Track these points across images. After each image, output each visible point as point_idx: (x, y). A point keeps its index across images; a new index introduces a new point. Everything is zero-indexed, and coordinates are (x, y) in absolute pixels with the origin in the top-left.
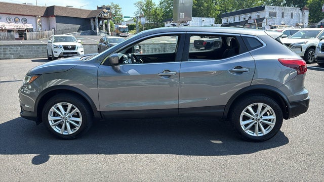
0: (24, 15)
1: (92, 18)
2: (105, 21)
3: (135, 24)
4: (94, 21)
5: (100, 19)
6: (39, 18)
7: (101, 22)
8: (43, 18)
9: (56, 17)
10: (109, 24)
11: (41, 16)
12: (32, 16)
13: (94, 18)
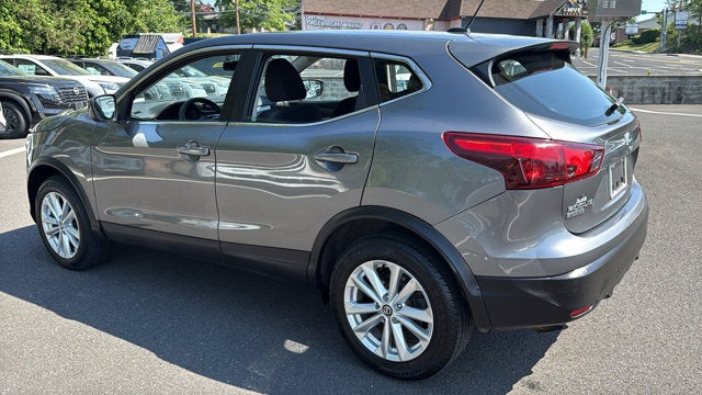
0: (403, 18)
1: (539, 18)
2: (572, 23)
3: (658, 27)
4: (545, 24)
5: (557, 20)
6: (431, 23)
7: (561, 26)
8: (437, 23)
9: (463, 19)
10: (579, 31)
11: (435, 20)
12: (417, 19)
13: (545, 18)
